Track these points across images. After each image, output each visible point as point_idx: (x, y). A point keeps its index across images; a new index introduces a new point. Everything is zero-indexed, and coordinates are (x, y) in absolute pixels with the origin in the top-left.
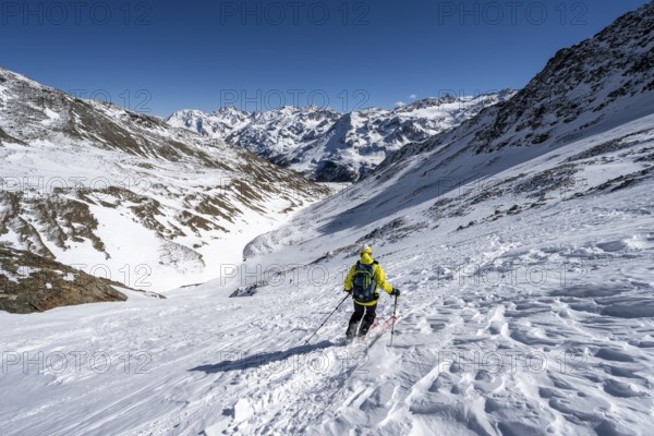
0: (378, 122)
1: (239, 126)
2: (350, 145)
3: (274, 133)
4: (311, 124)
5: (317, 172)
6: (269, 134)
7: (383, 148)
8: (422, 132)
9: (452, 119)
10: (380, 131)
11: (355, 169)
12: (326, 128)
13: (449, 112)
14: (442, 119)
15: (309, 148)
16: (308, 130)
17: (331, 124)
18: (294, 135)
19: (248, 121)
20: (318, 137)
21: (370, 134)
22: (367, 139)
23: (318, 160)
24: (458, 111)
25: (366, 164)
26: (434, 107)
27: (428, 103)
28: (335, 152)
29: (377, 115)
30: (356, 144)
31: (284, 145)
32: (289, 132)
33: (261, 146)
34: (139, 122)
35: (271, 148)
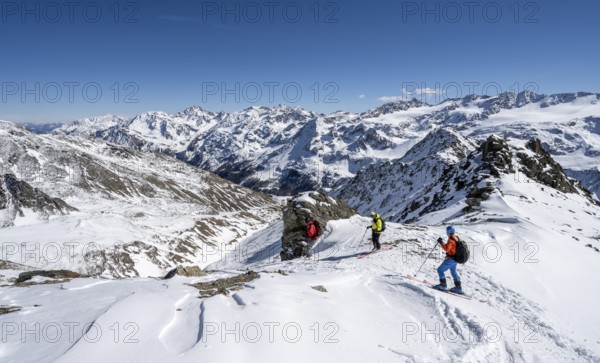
0: (343, 129)
1: (204, 128)
2: (314, 152)
3: (240, 137)
4: (278, 127)
5: (281, 181)
6: (235, 138)
7: (347, 157)
8: (385, 140)
9: (417, 125)
10: (345, 138)
11: (317, 179)
12: (293, 132)
13: (415, 118)
14: (407, 125)
15: (274, 154)
16: (276, 133)
17: (299, 127)
18: (260, 139)
19: (214, 122)
20: (284, 142)
21: (335, 141)
22: (332, 146)
23: (282, 168)
24: (423, 117)
25: (329, 174)
26: (402, 112)
27: (394, 108)
28: (299, 159)
29: (344, 121)
30: (320, 152)
31: (250, 150)
32: (256, 136)
33: (227, 150)
34: (118, 154)
35: (236, 153)
